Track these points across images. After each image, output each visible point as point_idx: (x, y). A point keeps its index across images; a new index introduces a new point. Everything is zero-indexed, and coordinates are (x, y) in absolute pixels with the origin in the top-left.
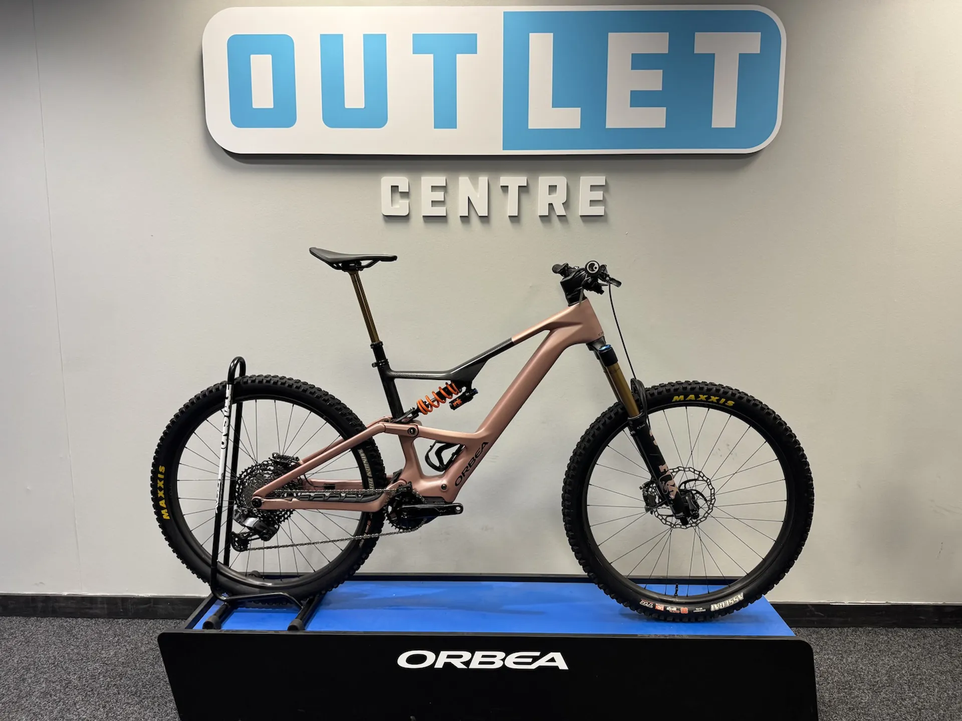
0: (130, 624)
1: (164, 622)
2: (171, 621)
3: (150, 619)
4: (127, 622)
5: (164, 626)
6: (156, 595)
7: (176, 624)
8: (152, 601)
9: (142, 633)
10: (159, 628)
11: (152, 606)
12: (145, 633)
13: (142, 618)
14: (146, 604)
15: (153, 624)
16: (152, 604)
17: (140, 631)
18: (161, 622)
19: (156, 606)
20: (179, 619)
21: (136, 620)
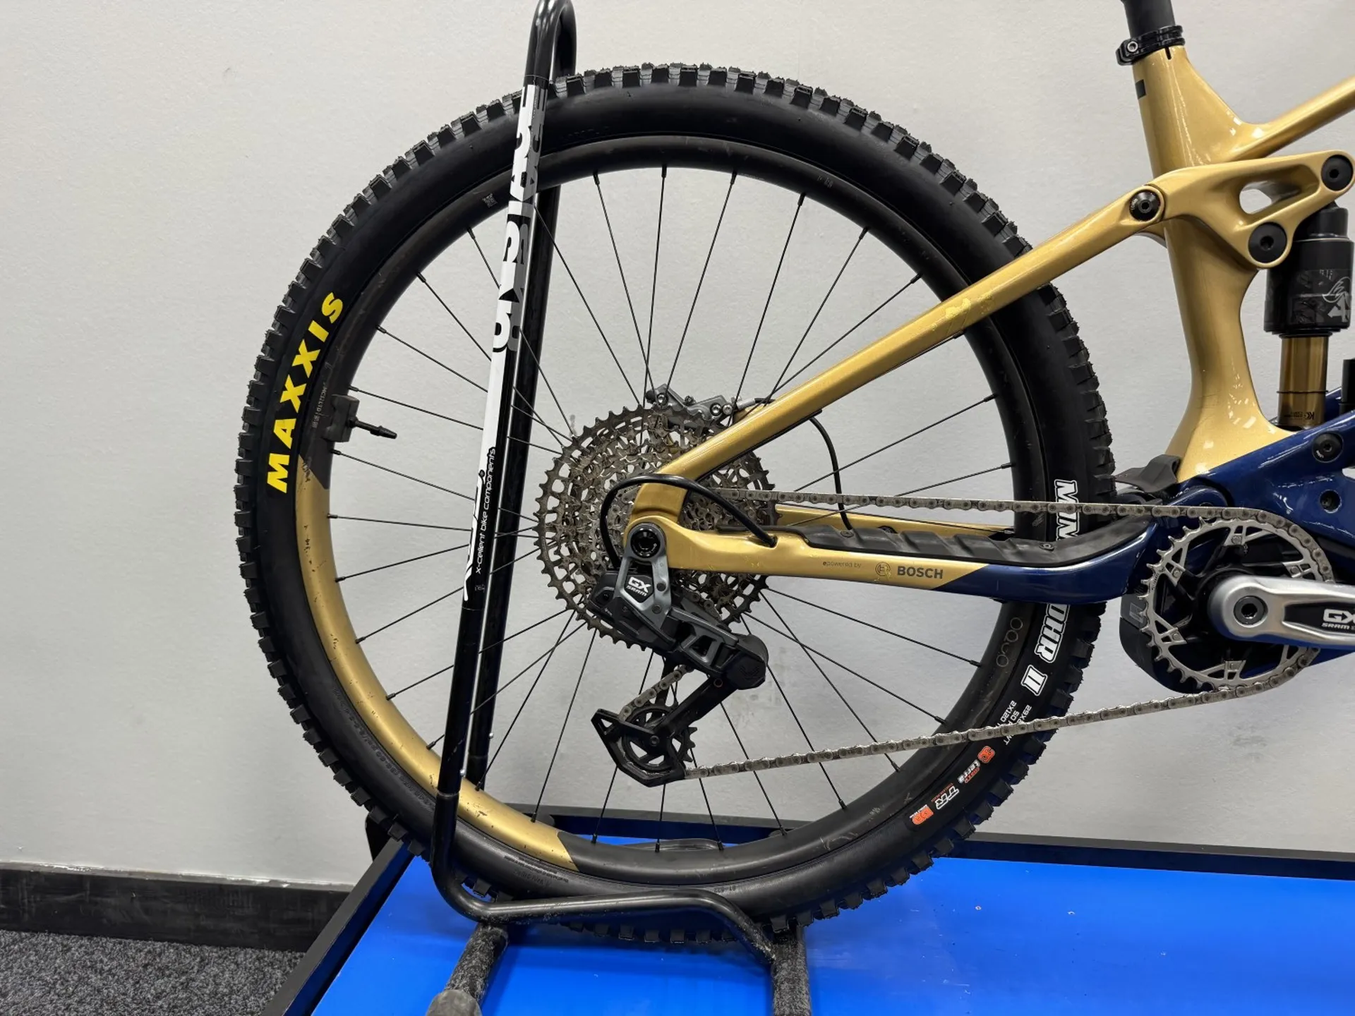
0: (20, 950)
1: (118, 947)
2: (139, 944)
3: (82, 935)
4: (14, 943)
5: (115, 963)
6: (101, 867)
7: (149, 957)
8: (88, 885)
9: (47, 983)
10: (99, 966)
11: (87, 900)
12: (54, 984)
13: (58, 932)
14: (75, 893)
15: (87, 953)
16: (88, 892)
17: (43, 974)
18: (110, 943)
19: (99, 899)
20: (162, 941)
21: (42, 937)
